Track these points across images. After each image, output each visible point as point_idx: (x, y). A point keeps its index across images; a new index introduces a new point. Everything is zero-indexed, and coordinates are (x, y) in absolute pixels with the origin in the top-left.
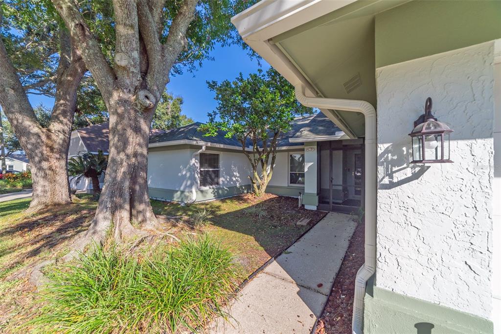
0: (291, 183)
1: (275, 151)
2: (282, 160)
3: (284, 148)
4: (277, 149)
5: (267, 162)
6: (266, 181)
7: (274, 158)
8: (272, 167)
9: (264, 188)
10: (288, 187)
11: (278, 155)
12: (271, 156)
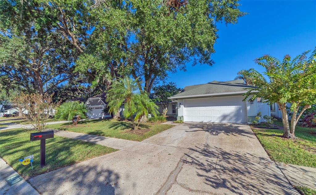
0: (173, 113)
1: (168, 104)
2: (170, 107)
3: (170, 103)
4: (169, 103)
5: (166, 107)
6: (166, 112)
7: (168, 106)
8: (167, 108)
9: (165, 114)
10: (172, 114)
11: (169, 105)
12: (167, 105)
